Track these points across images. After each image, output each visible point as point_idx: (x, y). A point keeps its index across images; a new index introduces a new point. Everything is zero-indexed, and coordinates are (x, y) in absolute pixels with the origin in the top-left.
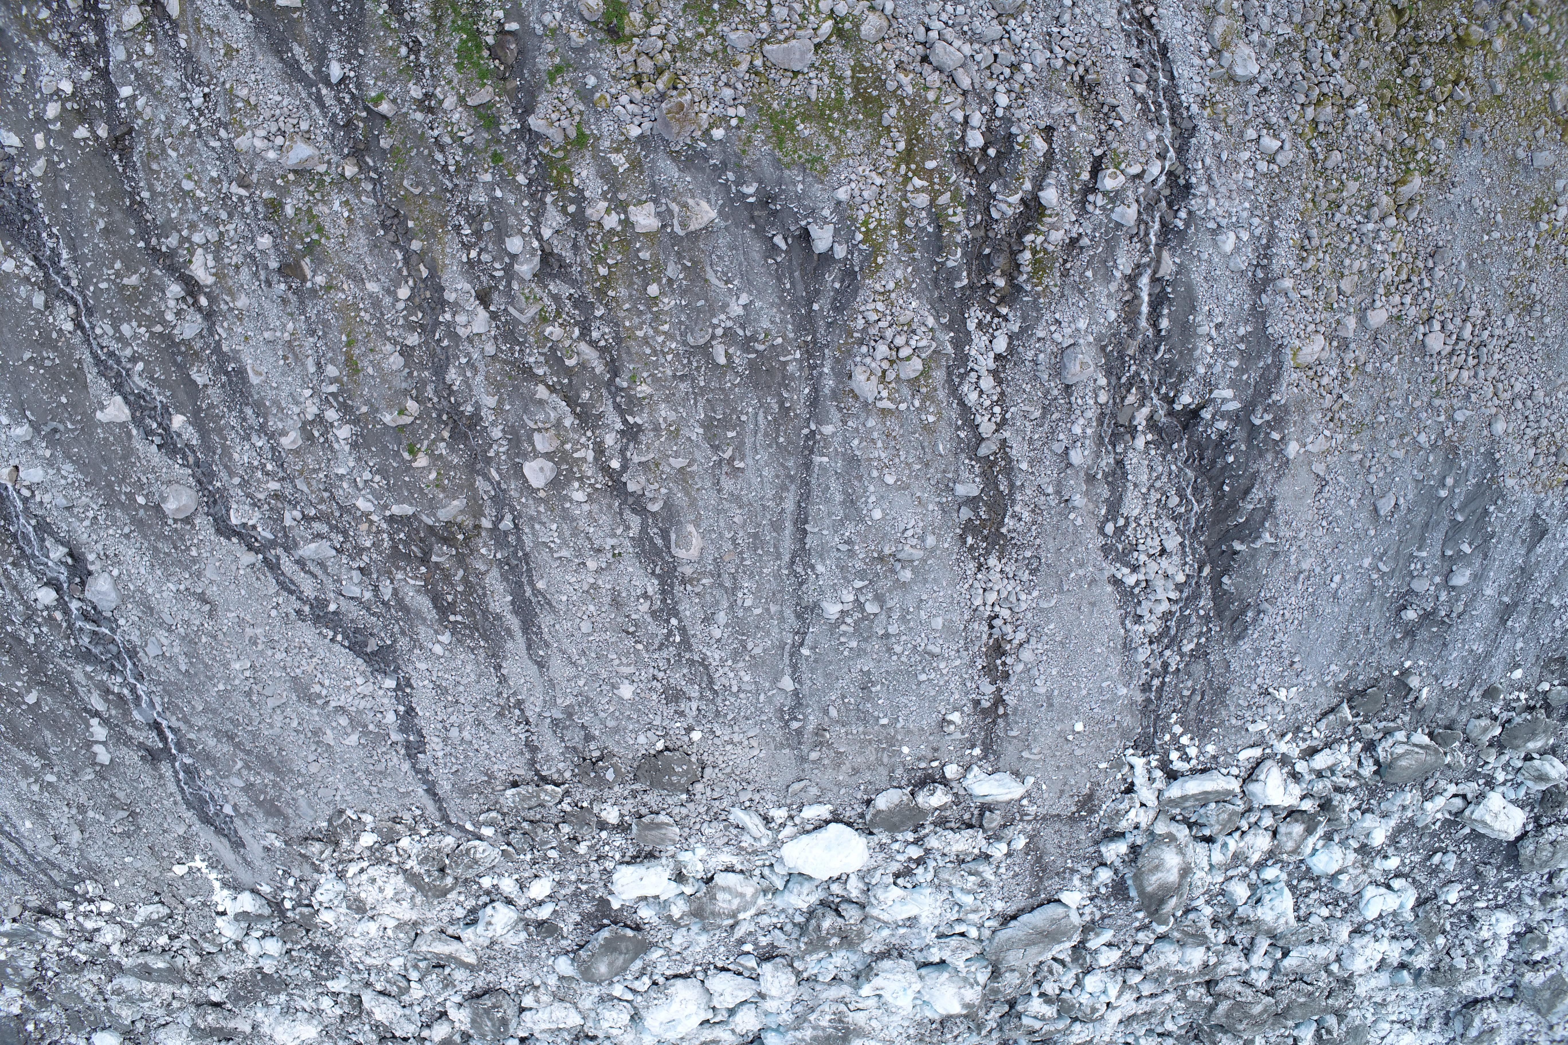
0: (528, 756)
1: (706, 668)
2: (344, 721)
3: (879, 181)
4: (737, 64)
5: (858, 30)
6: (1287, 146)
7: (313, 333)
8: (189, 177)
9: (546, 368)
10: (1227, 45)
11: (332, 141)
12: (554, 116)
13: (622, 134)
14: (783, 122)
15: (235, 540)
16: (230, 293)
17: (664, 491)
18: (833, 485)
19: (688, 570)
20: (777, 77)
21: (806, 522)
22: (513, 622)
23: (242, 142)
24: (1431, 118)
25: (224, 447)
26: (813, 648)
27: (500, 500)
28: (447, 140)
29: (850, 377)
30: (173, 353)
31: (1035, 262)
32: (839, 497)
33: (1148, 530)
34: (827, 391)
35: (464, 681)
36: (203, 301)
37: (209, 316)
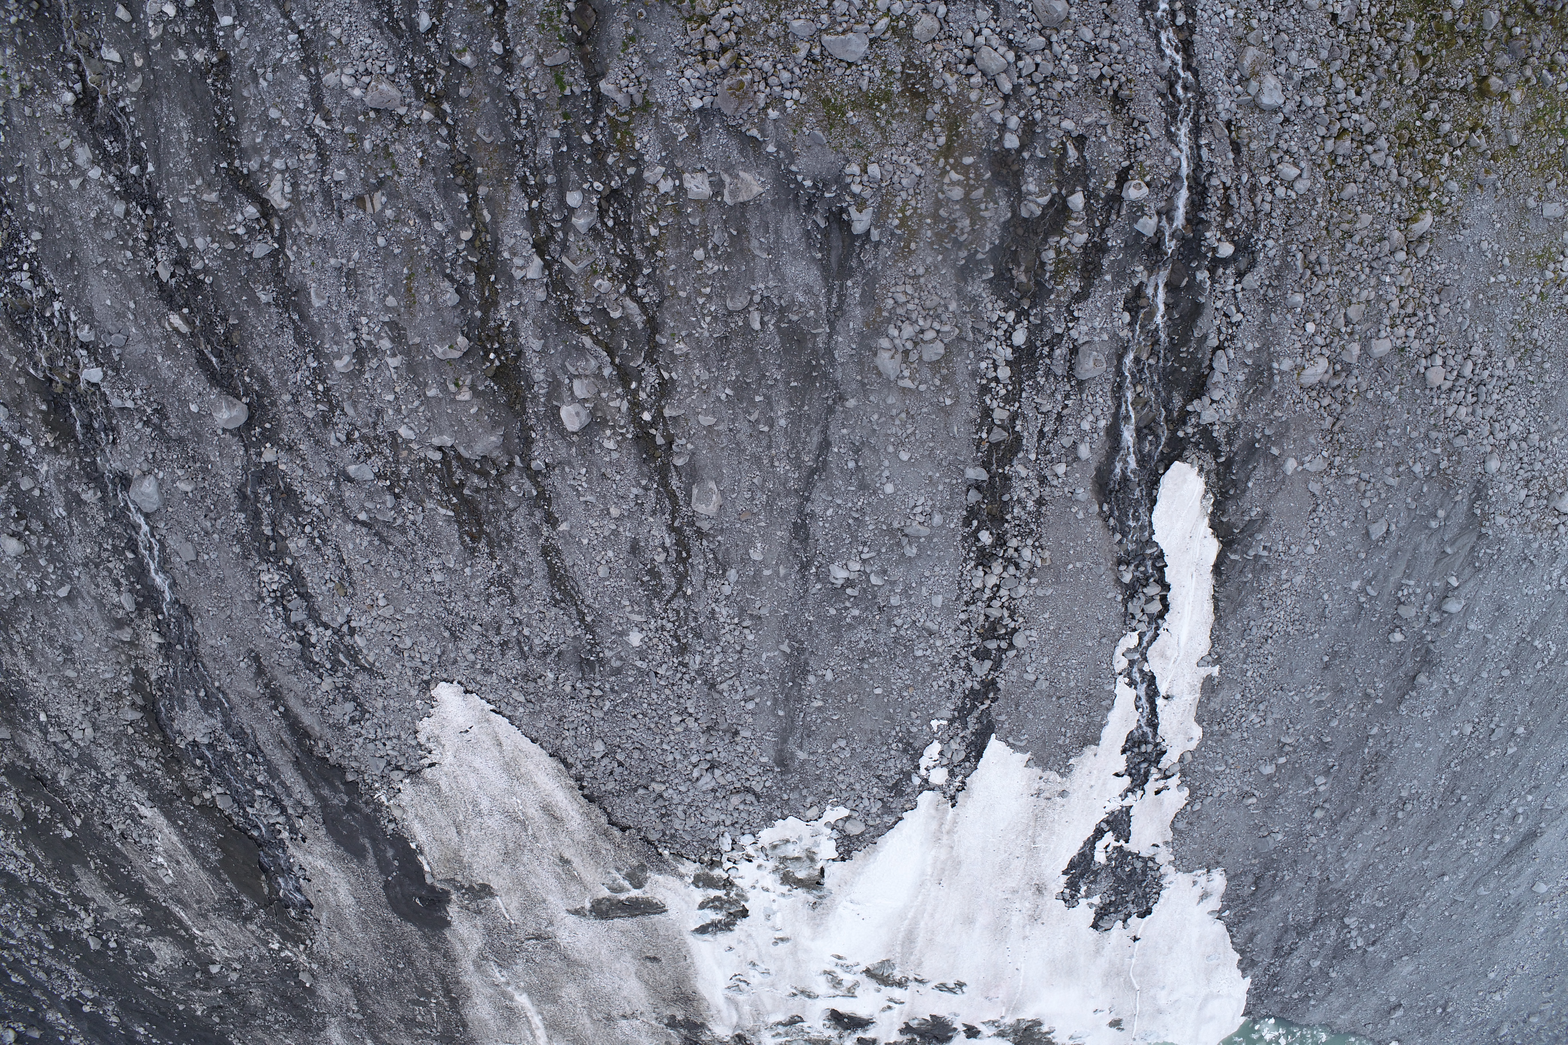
1: (714, 623)
3: (918, 171)
4: (797, 51)
5: (912, 29)
6: (1305, 175)
8: (276, 106)
9: (591, 318)
10: (1255, 74)
12: (624, 82)
13: (685, 105)
16: (303, 218)
17: (690, 446)
19: (705, 526)
20: (833, 66)
23: (330, 79)
24: (1446, 161)
28: (522, 95)
29: (875, 354)
31: (1058, 261)
36: (276, 224)
37: (280, 238)
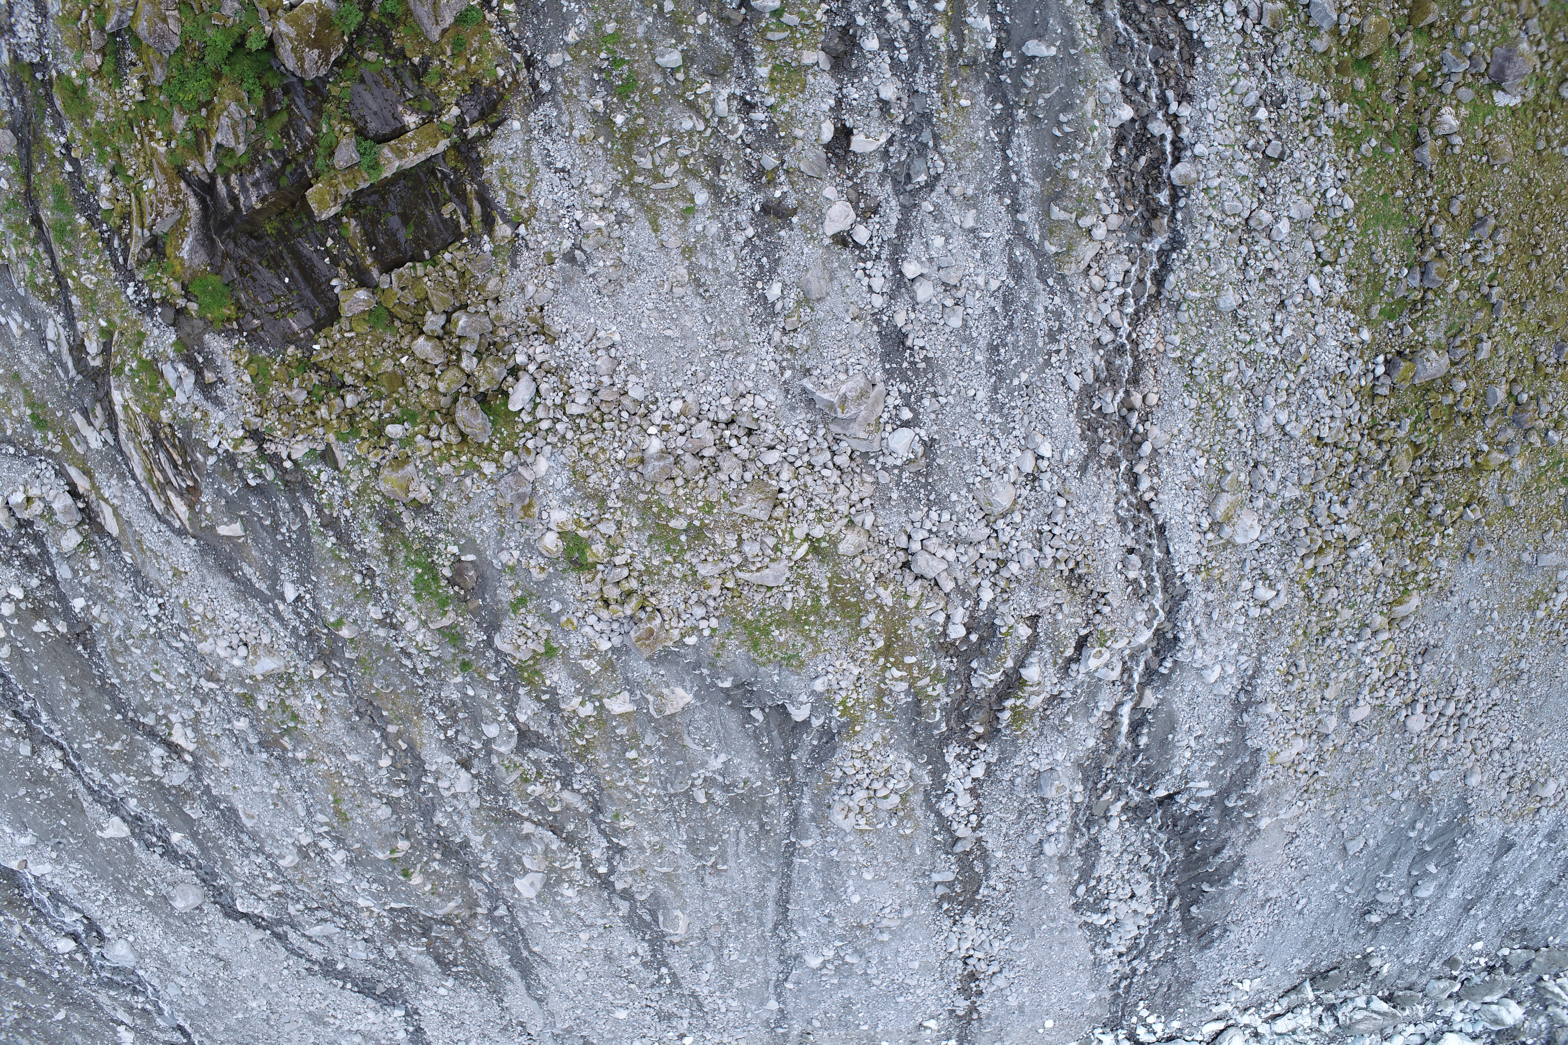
1: (696, 997)
3: (856, 671)
4: (707, 588)
5: (836, 546)
6: (1282, 595)
7: (299, 789)
8: (157, 671)
9: (530, 812)
10: (1228, 518)
11: (296, 648)
12: (521, 641)
13: (592, 646)
14: (757, 628)
15: (243, 922)
16: (213, 755)
17: (650, 887)
18: (813, 876)
19: (676, 939)
20: (751, 593)
21: (788, 902)
22: (512, 973)
23: (204, 647)
24: (1436, 541)
25: (224, 861)
26: (797, 983)
27: (494, 896)
28: (413, 651)
29: (829, 807)
30: (165, 795)
31: (1015, 715)
32: (819, 885)
33: (1120, 882)
34: (806, 815)
35: (469, 1011)
36: (188, 758)
37: (195, 767)
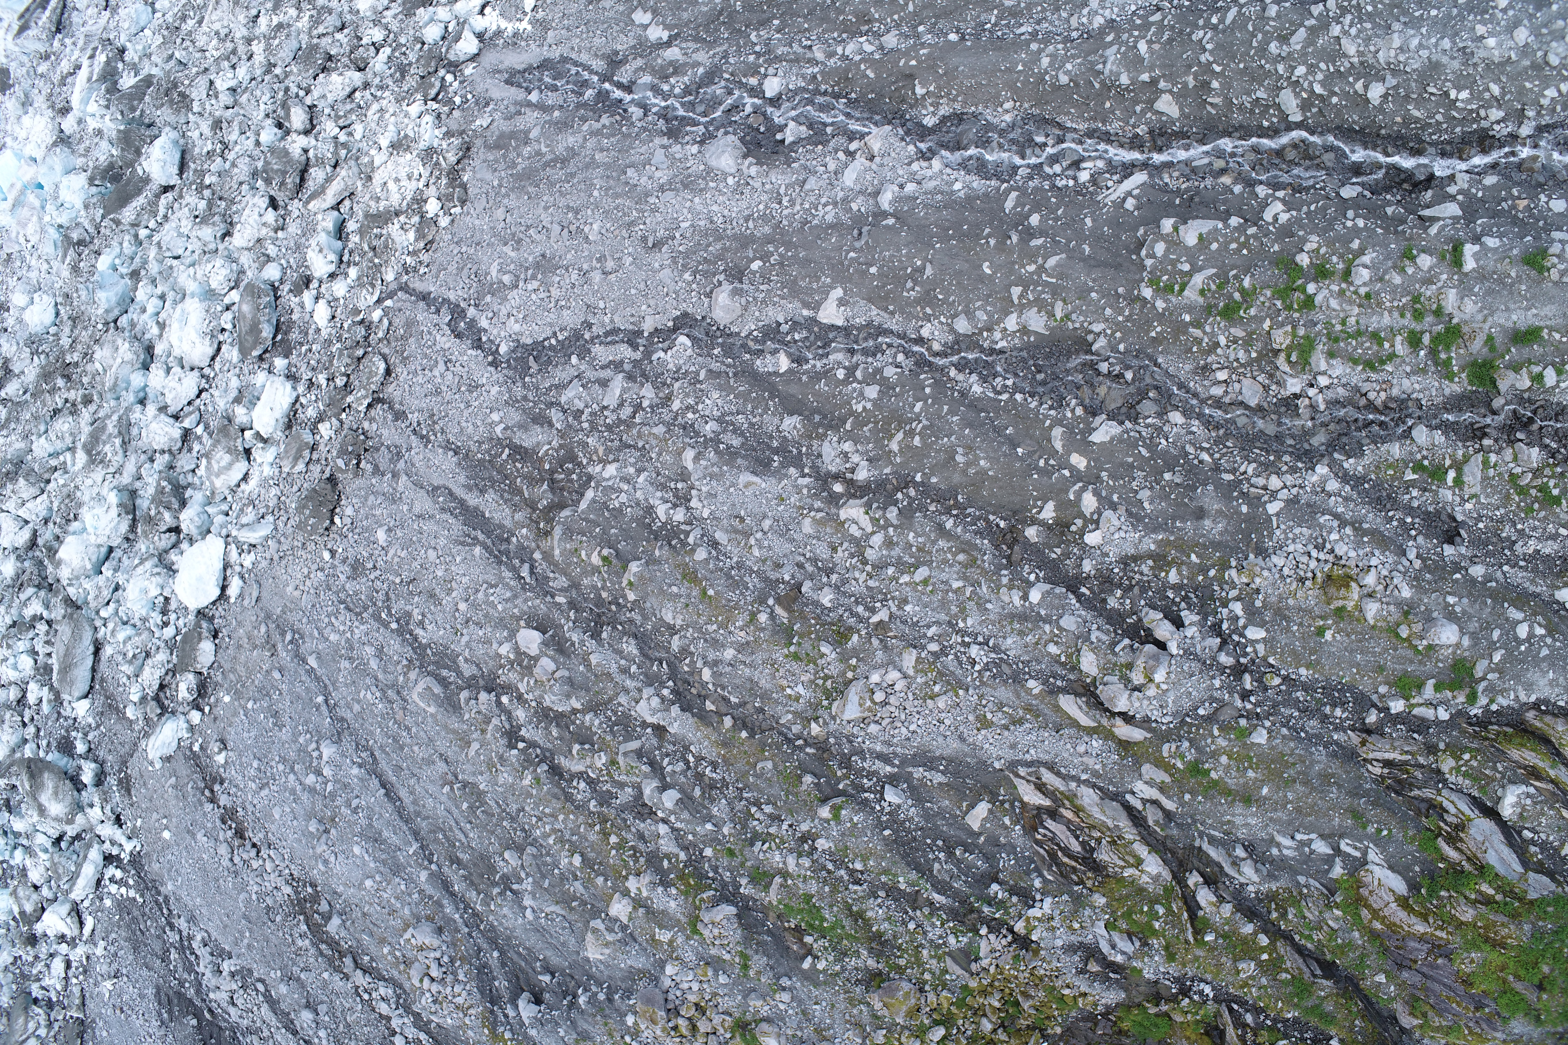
0: (397, 406)
2: (506, 279)
7: (740, 566)
9: (587, 724)
11: (847, 737)
13: (677, 959)
15: (670, 324)
17: (467, 717)
18: (395, 841)
19: (413, 675)
21: (387, 794)
22: (472, 500)
25: (732, 389)
26: (319, 707)
27: (542, 586)
28: (772, 830)
30: (825, 417)
32: (385, 834)
34: (445, 902)
35: (466, 413)
36: (838, 488)
37: (826, 482)
